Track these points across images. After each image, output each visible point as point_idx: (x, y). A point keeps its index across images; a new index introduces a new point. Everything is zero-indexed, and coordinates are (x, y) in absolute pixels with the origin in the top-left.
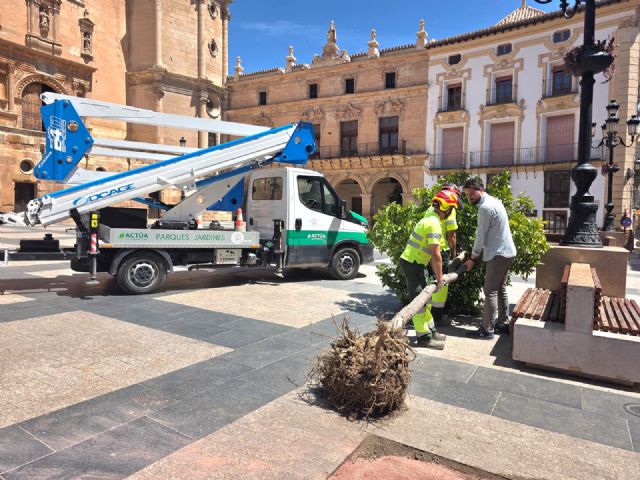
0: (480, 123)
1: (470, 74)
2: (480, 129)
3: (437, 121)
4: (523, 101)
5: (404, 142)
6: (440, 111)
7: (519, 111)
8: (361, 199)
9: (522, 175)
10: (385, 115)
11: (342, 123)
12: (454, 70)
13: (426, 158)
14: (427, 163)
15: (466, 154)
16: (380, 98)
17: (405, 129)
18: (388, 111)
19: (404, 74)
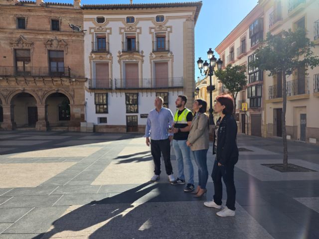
0: (119, 62)
1: (111, 31)
2: (119, 65)
3: (91, 58)
4: (142, 52)
5: (69, 69)
6: (93, 52)
7: (141, 58)
8: (36, 108)
9: (145, 94)
10: (53, 48)
11: (15, 50)
12: (100, 27)
13: (86, 81)
14: (87, 85)
15: (112, 80)
16: (49, 37)
17: (69, 60)
18: (55, 46)
19: (66, 22)
